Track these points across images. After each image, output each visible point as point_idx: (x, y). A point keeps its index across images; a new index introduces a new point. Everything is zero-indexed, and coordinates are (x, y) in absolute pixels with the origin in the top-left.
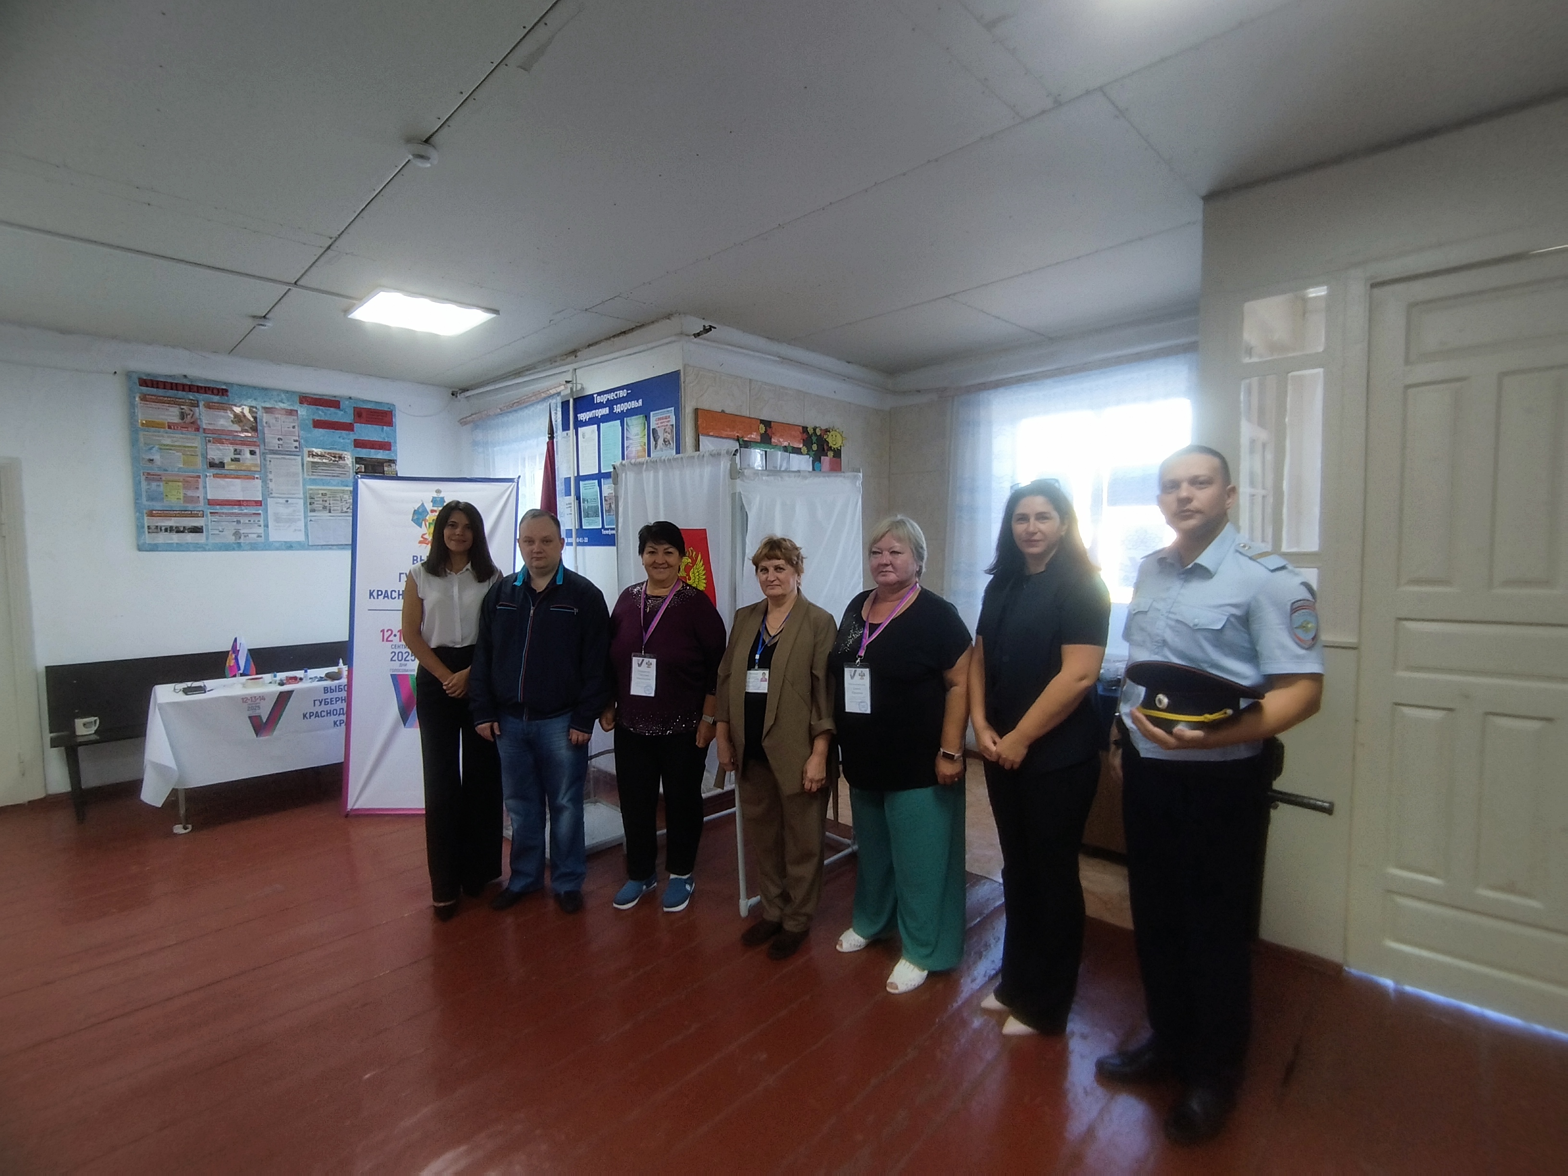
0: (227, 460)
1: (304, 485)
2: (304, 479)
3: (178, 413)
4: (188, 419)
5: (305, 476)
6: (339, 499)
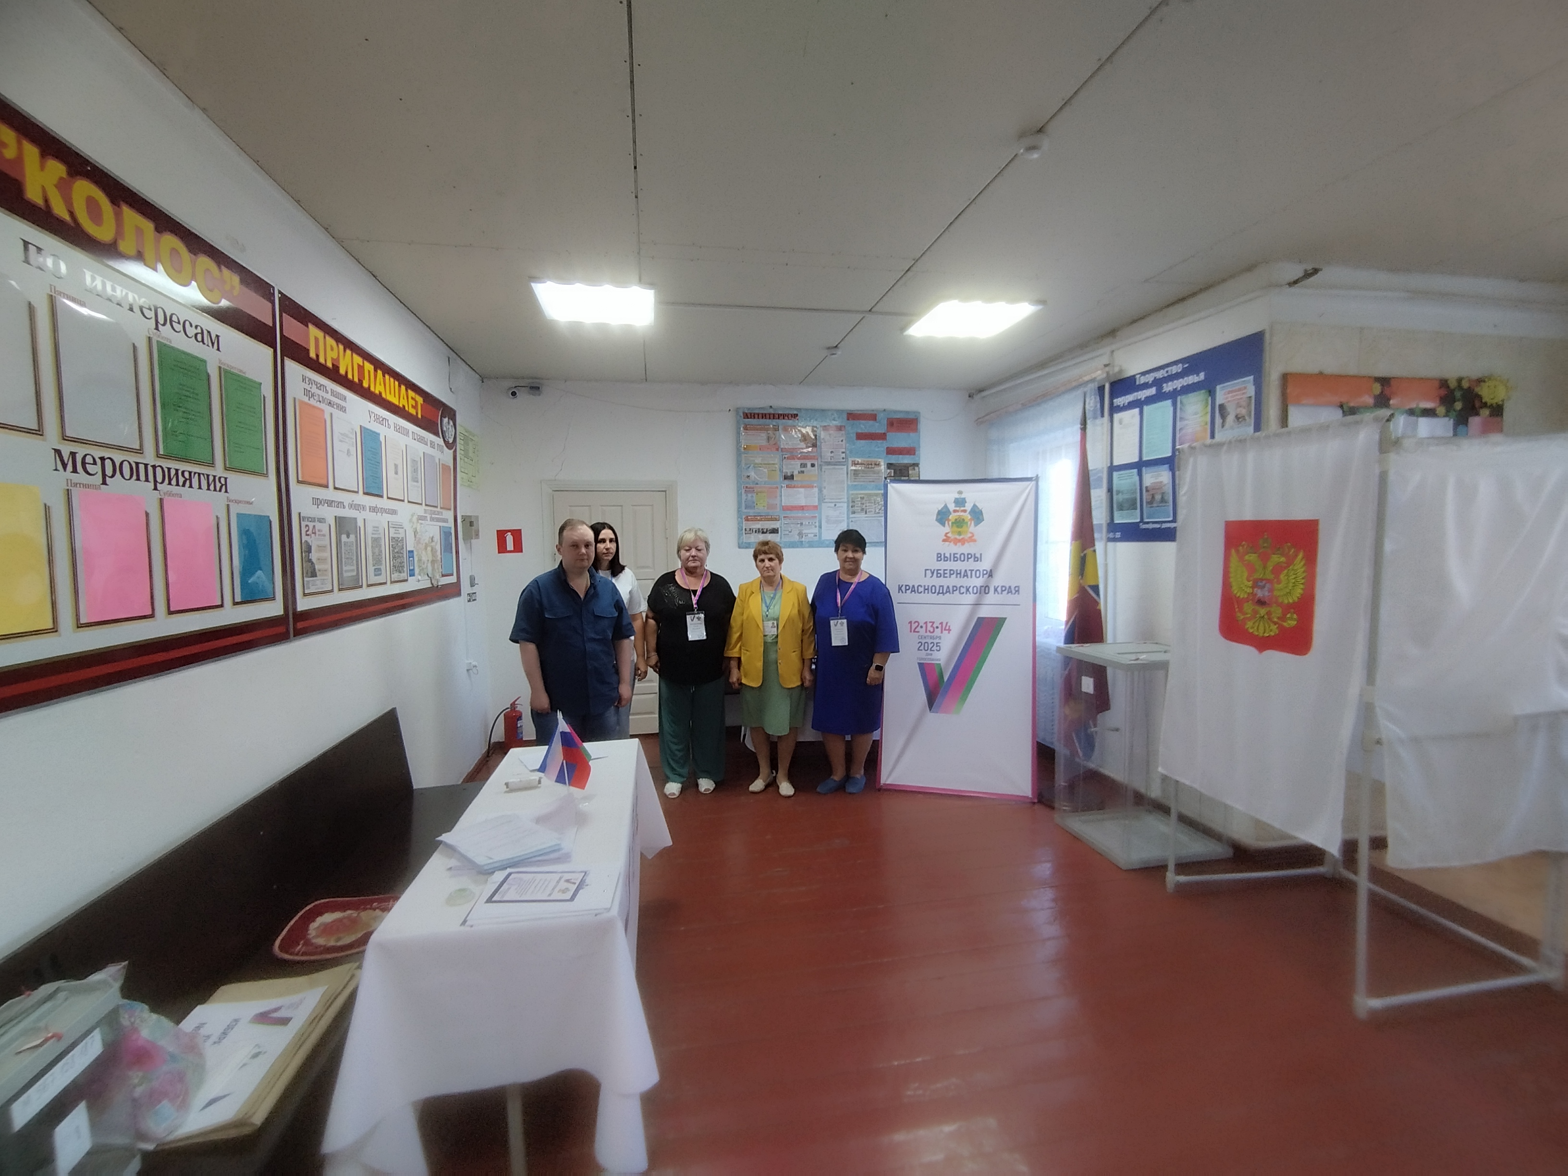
0: (796, 473)
1: (847, 491)
2: (848, 485)
3: (765, 437)
4: (772, 442)
5: (849, 483)
6: (873, 501)
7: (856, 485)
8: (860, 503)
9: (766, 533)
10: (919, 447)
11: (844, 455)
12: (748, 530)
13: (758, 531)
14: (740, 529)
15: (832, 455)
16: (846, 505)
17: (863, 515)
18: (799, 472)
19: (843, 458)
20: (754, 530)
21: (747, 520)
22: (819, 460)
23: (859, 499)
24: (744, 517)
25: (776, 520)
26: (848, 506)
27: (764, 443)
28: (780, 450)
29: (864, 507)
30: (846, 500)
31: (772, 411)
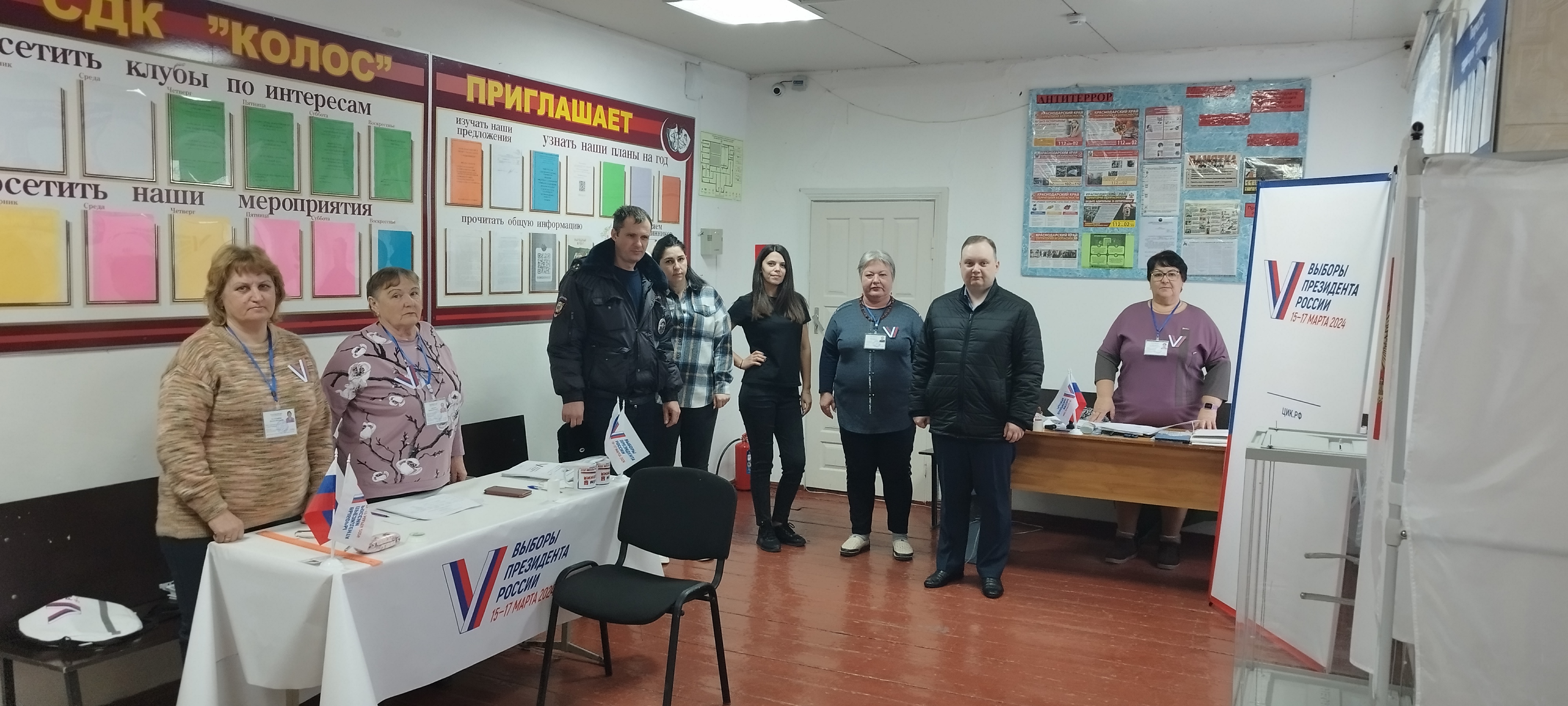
0: (1105, 175)
1: (1182, 199)
2: (1182, 192)
3: (1065, 128)
4: (1073, 134)
5: (1184, 188)
6: (1220, 215)
7: (1194, 192)
8: (1199, 217)
9: (1058, 257)
10: (1306, 132)
11: (1178, 149)
12: (1035, 252)
13: (1047, 254)
14: (1024, 251)
15: (1161, 148)
16: (1176, 220)
17: (1203, 234)
18: (1110, 175)
19: (1177, 153)
20: (1043, 253)
21: (1035, 238)
22: (1141, 156)
23: (1199, 212)
24: (1030, 234)
25: (1072, 238)
26: (1179, 223)
27: (1063, 135)
28: (1084, 143)
29: (1205, 223)
30: (1177, 213)
31: (1077, 92)
